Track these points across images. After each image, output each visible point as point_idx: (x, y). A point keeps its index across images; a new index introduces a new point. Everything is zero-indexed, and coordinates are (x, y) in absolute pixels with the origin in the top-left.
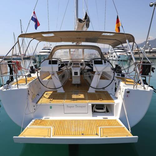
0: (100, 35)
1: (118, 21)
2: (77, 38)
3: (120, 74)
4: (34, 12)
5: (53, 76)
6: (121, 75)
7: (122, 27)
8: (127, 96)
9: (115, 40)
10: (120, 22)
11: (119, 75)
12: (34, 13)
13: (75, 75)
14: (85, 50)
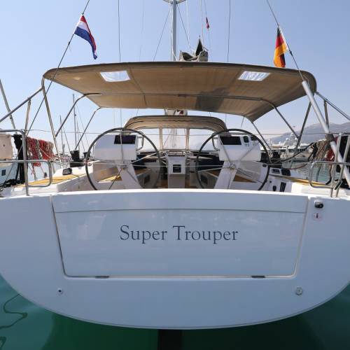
0: (234, 81)
1: (280, 42)
2: (179, 95)
3: (280, 170)
4: (83, 17)
5: (123, 171)
6: (281, 172)
7: (291, 53)
8: (317, 217)
9: (262, 99)
10: (285, 44)
11: (278, 172)
12: (83, 19)
13: (174, 171)
14: (191, 130)
